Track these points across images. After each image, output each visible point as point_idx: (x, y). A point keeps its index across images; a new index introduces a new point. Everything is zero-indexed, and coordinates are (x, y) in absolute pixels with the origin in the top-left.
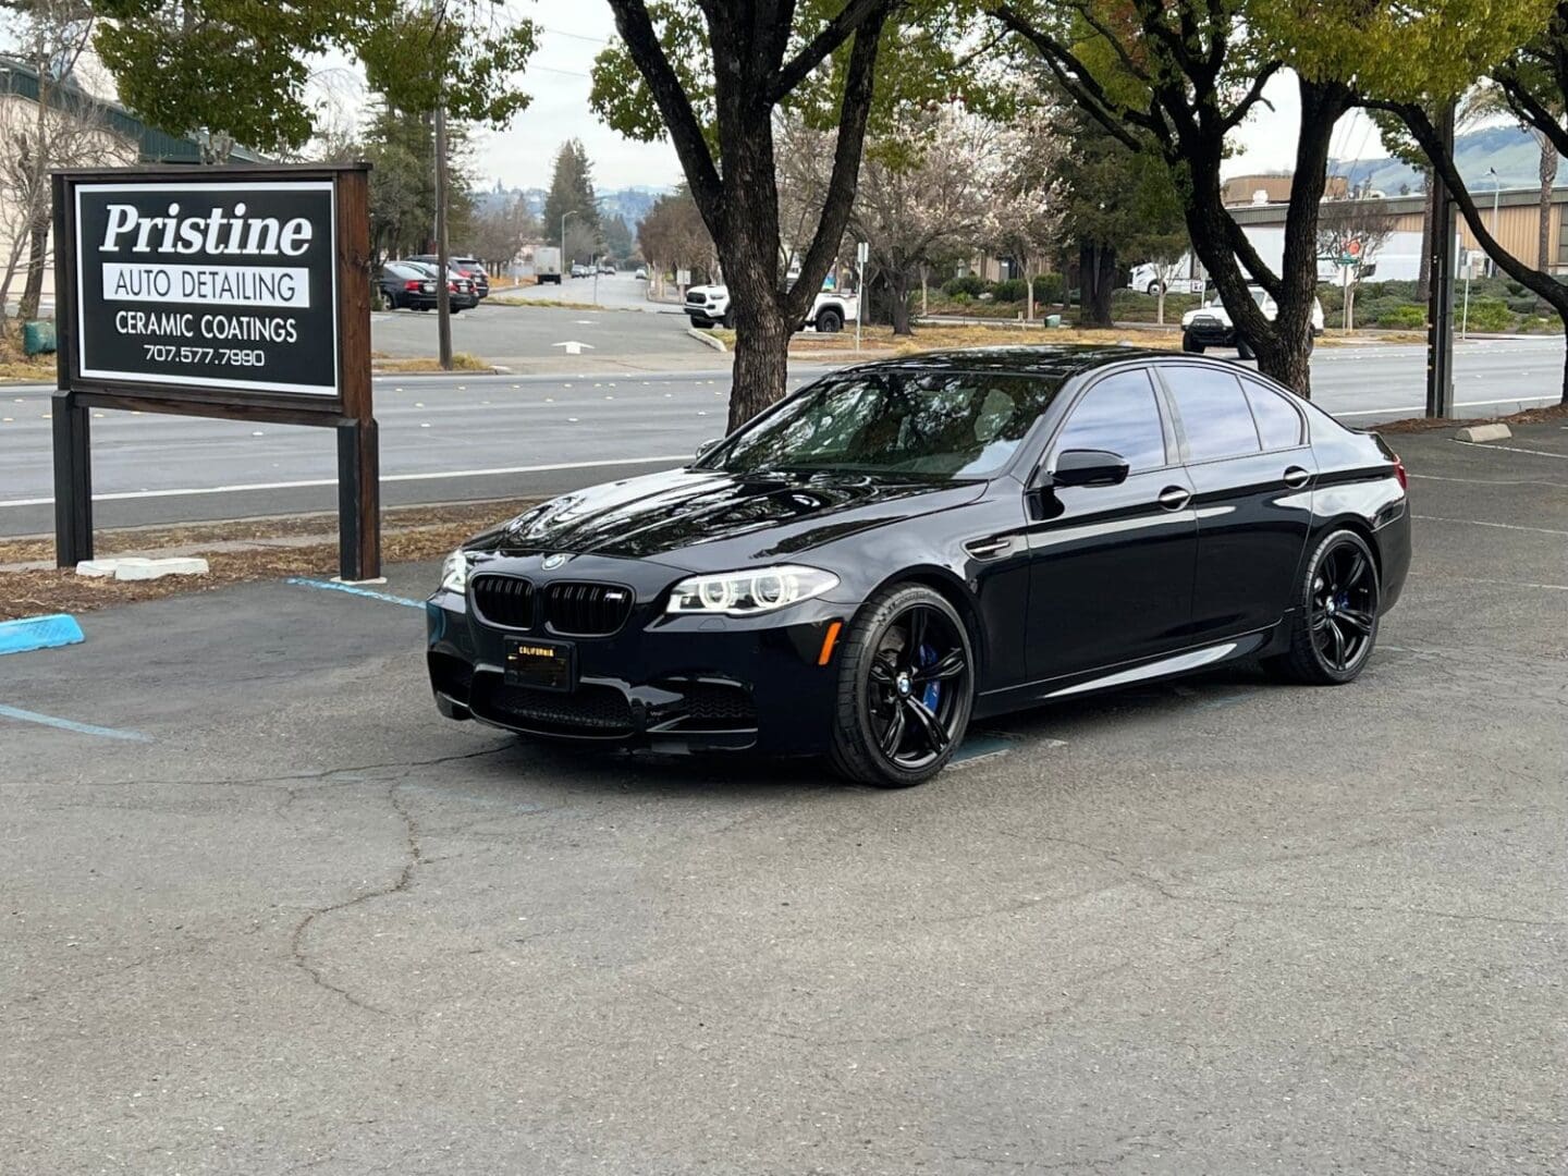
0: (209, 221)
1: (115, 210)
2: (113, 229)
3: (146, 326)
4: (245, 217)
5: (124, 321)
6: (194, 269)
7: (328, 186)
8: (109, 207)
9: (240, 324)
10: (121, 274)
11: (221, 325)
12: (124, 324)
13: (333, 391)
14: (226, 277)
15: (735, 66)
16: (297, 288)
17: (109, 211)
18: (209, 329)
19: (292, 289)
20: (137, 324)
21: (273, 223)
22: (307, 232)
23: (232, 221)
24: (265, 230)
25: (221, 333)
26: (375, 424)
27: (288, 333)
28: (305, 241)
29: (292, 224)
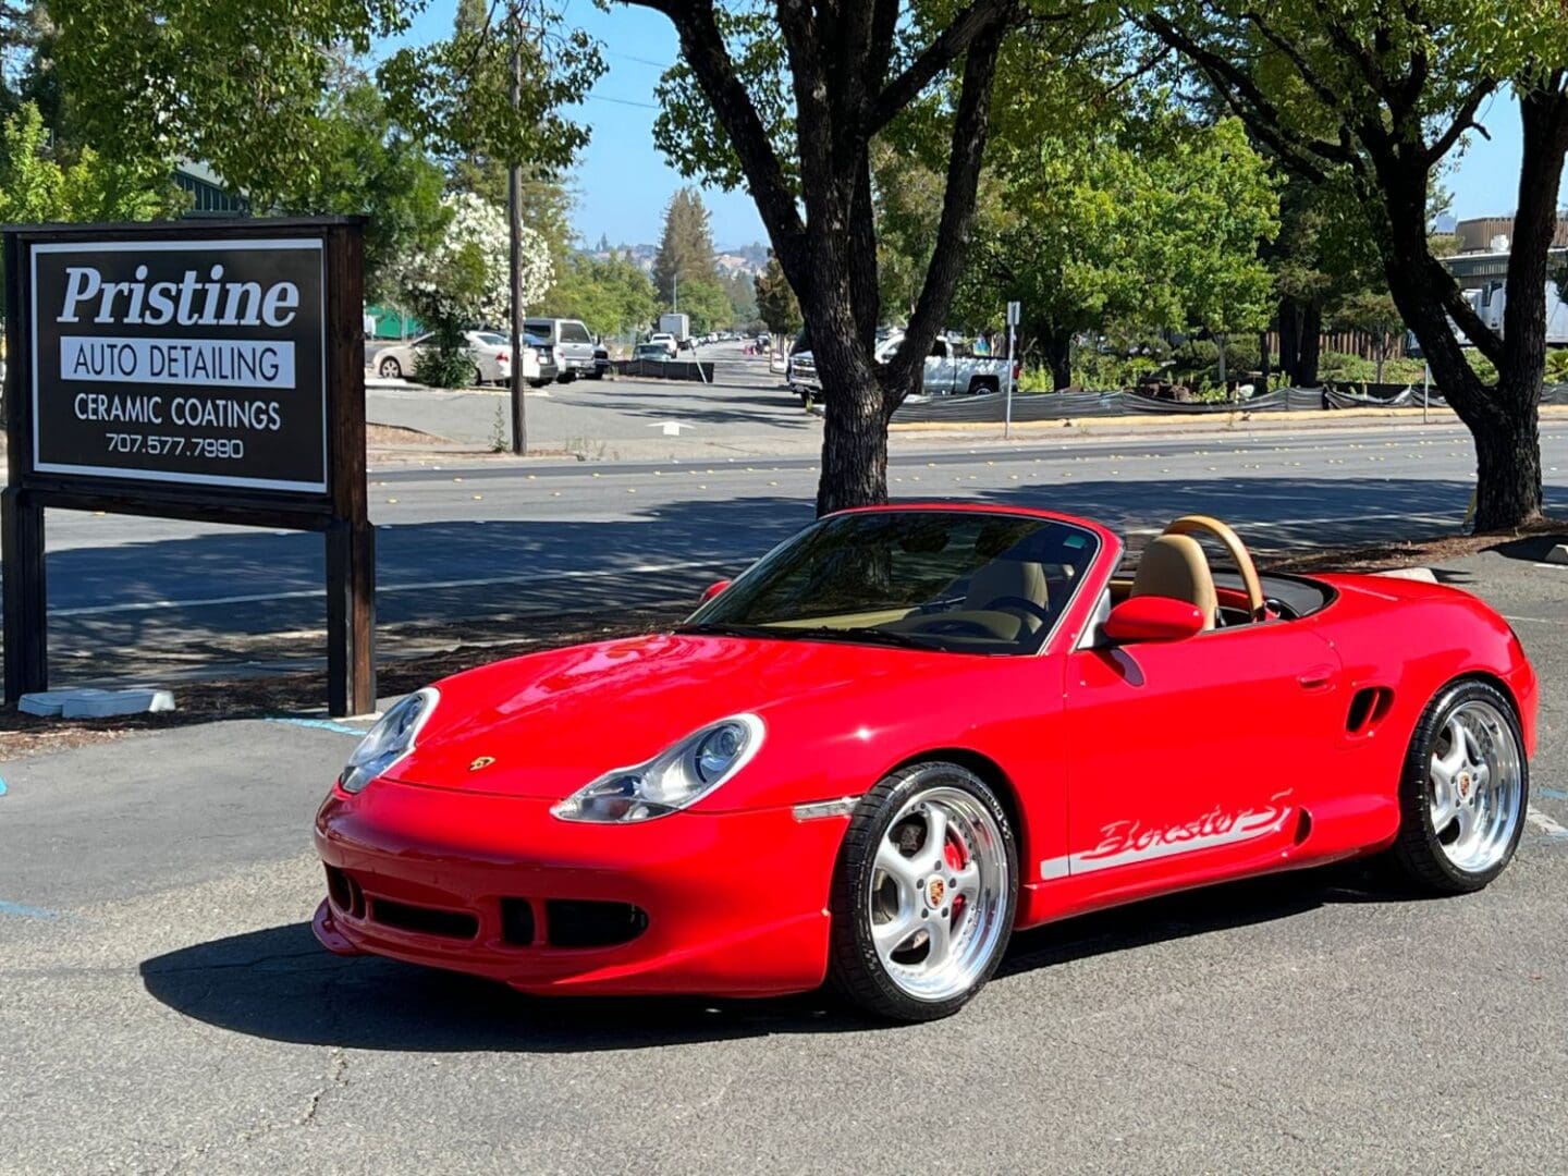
0: (181, 286)
1: (75, 274)
2: (72, 297)
3: (108, 411)
4: (223, 281)
5: (84, 406)
6: (164, 343)
7: (317, 243)
8: (69, 270)
9: (216, 408)
10: (82, 350)
11: (193, 408)
12: (84, 410)
13: (321, 488)
14: (200, 353)
15: (820, 93)
16: (281, 365)
17: (69, 275)
18: (181, 415)
19: (276, 367)
20: (99, 408)
21: (254, 289)
22: (293, 299)
23: (207, 286)
24: (245, 296)
25: (194, 419)
26: (372, 528)
27: (270, 419)
28: (291, 309)
29: (276, 290)
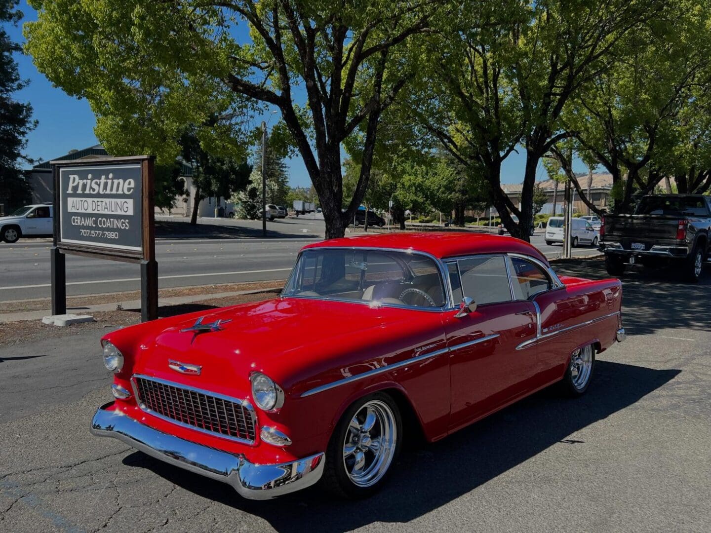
0: (101, 181)
1: (72, 177)
2: (71, 185)
3: (81, 222)
4: (112, 179)
5: (74, 219)
6: (96, 200)
7: (139, 166)
8: (70, 176)
9: (110, 221)
10: (73, 202)
11: (104, 221)
12: (74, 222)
13: (140, 249)
14: (106, 203)
16: (128, 207)
17: (70, 178)
18: (101, 224)
19: (127, 208)
20: (78, 221)
21: (121, 181)
22: (132, 185)
23: (108, 181)
24: (119, 184)
25: (104, 225)
26: (157, 263)
27: (125, 225)
28: (132, 188)
29: (127, 181)
